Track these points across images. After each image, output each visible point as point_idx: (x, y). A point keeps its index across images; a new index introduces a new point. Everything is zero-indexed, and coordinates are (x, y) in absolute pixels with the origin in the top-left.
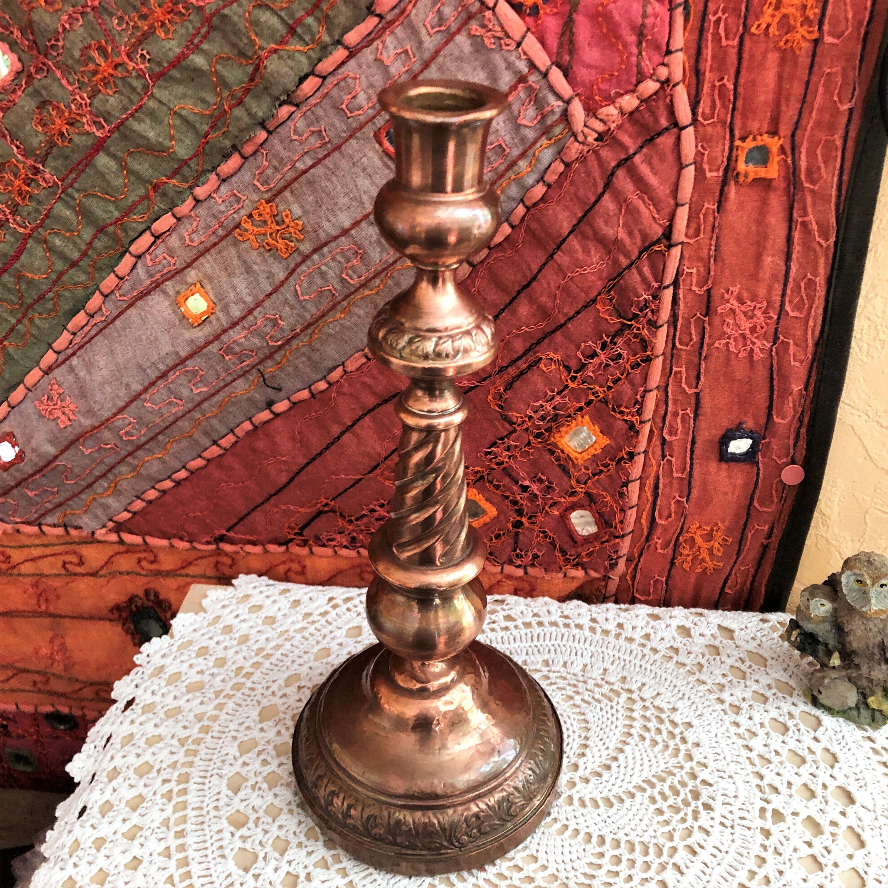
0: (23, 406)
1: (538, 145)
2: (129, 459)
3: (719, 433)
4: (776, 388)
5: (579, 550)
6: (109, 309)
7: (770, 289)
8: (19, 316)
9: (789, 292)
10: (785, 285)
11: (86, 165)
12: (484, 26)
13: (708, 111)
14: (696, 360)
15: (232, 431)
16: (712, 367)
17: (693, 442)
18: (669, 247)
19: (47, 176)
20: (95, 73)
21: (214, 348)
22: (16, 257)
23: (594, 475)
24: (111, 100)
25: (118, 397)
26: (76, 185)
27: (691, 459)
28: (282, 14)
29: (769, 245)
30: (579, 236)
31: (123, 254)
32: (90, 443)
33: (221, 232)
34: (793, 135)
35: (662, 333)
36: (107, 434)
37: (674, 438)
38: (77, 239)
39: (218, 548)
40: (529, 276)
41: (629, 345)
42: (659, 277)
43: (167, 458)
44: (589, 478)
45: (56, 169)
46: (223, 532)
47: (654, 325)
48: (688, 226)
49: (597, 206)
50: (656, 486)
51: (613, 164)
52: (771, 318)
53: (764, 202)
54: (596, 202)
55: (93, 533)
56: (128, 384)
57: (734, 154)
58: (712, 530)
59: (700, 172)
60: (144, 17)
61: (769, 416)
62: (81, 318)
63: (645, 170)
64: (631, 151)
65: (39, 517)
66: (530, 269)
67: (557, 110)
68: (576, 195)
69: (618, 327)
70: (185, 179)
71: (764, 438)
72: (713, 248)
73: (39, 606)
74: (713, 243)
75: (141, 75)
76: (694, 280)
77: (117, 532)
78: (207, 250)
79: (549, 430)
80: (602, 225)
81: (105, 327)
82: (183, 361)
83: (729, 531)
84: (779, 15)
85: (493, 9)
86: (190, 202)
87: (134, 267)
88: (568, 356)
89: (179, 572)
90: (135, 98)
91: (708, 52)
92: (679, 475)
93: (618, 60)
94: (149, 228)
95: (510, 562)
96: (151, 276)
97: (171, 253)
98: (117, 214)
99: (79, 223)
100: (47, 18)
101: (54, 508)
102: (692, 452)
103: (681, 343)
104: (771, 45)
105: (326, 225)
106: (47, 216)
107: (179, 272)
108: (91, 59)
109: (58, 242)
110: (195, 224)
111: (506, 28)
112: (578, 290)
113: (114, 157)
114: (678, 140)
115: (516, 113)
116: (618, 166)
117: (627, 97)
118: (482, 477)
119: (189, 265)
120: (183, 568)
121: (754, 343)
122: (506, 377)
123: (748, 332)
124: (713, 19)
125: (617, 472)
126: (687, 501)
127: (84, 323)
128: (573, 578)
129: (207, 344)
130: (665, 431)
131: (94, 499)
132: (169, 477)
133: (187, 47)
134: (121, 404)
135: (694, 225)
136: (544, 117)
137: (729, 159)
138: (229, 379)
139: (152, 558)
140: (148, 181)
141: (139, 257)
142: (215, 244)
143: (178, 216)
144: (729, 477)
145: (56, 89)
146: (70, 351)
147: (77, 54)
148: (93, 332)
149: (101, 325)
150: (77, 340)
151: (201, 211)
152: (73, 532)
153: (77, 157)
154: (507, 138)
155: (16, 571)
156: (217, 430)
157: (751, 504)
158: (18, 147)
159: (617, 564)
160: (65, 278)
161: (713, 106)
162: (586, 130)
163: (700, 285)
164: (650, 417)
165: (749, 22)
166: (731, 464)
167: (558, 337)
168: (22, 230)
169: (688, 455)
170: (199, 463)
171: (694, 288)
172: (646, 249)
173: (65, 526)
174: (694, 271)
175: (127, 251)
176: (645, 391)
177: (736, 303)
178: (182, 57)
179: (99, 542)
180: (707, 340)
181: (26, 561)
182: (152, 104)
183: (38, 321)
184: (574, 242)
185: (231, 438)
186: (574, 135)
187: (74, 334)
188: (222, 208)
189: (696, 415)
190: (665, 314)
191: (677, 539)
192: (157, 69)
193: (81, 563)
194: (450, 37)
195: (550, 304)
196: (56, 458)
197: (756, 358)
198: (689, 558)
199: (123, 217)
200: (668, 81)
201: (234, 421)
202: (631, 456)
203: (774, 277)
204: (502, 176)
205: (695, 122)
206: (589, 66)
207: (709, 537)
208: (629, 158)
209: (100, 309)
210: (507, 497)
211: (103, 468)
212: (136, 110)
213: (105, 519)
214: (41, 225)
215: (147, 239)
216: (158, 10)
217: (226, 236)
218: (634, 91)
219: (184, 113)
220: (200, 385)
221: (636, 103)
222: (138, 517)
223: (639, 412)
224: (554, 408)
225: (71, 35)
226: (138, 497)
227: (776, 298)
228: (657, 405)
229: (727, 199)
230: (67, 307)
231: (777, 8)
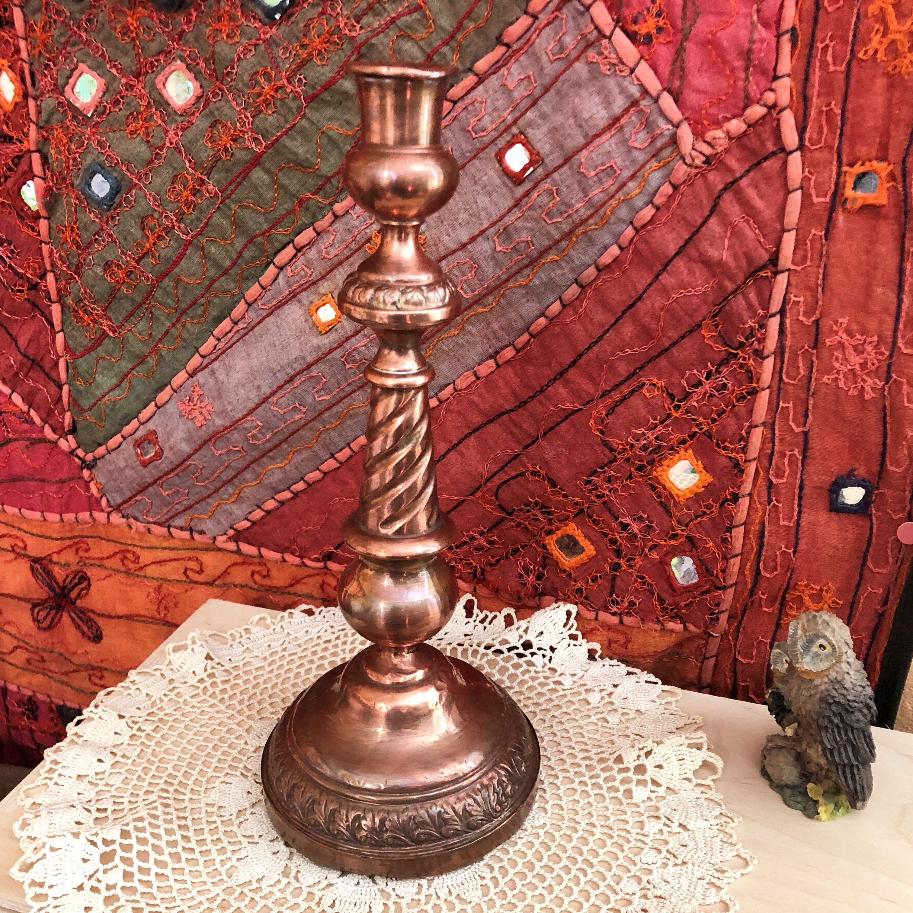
0: (168, 406)
1: (647, 167)
2: (254, 466)
3: (829, 479)
4: (889, 432)
5: (677, 599)
6: (252, 316)
7: (881, 323)
8: (174, 320)
9: (901, 326)
10: (897, 319)
11: (244, 178)
12: (600, 54)
13: (815, 136)
14: (803, 396)
15: (349, 445)
16: (820, 404)
17: (801, 488)
18: (776, 274)
19: (211, 187)
20: (259, 95)
21: (337, 354)
22: (177, 263)
23: (697, 517)
24: (270, 119)
25: (249, 399)
26: (233, 196)
27: (799, 506)
28: (422, 43)
29: (879, 274)
30: (686, 258)
31: (268, 265)
32: (219, 444)
33: (354, 246)
34: (904, 162)
35: (769, 364)
36: (236, 436)
37: (781, 481)
38: (229, 247)
39: (326, 567)
40: (635, 295)
41: (734, 376)
42: (766, 304)
43: (288, 468)
44: (691, 520)
45: (218, 181)
46: (332, 549)
47: (759, 355)
48: (794, 253)
49: (703, 229)
50: (762, 535)
51: (721, 187)
52: (882, 354)
53: (874, 229)
54: (703, 223)
55: (215, 539)
56: (259, 386)
57: (842, 179)
58: (821, 590)
59: (806, 196)
60: (303, 46)
61: (883, 463)
62: (226, 324)
63: (751, 193)
64: (738, 175)
65: (170, 519)
66: (635, 289)
67: (666, 133)
68: (684, 218)
69: (723, 355)
70: (326, 197)
71: (877, 488)
72: (821, 276)
73: (159, 612)
74: (821, 271)
75: (297, 97)
76: (802, 309)
77: (236, 541)
78: (340, 263)
79: (651, 463)
80: (707, 247)
81: (246, 334)
82: (309, 366)
83: (839, 592)
84: (886, 41)
85: (610, 38)
86: (329, 217)
87: (276, 278)
88: (672, 384)
89: (287, 590)
90: (290, 117)
91: (816, 78)
92: (786, 523)
93: (726, 84)
94: (292, 241)
95: (606, 608)
96: (290, 286)
97: (308, 264)
98: (266, 226)
99: (233, 233)
100: (227, 49)
101: (184, 511)
102: (800, 498)
103: (788, 377)
104: (880, 71)
105: (446, 238)
106: (206, 224)
107: (314, 283)
108: (257, 83)
109: (213, 249)
110: (332, 238)
111: (621, 55)
112: (682, 313)
113: (268, 171)
114: (785, 164)
115: (627, 136)
116: (725, 189)
117: (734, 122)
118: (582, 511)
119: (323, 277)
120: (292, 585)
121: (864, 381)
122: (609, 401)
123: (857, 367)
124: (820, 46)
125: (720, 514)
126: (794, 552)
127: (228, 329)
128: (672, 631)
129: (331, 351)
130: (771, 472)
131: (219, 505)
132: (289, 488)
133: (338, 73)
134: (251, 405)
135: (800, 253)
136: (654, 139)
137: (837, 184)
138: (349, 389)
139: (265, 573)
140: (294, 196)
141: (281, 268)
142: (348, 257)
143: (318, 230)
144: (840, 530)
145: (226, 110)
146: (213, 356)
147: (246, 78)
148: (235, 339)
149: (242, 332)
150: (221, 345)
151: (339, 226)
152: (197, 536)
153: (237, 170)
154: (619, 161)
155: (141, 573)
156: (334, 444)
157: (864, 564)
158: (190, 161)
159: (717, 619)
160: (216, 284)
161: (820, 132)
162: (694, 153)
163: (808, 314)
164: (756, 455)
165: (856, 48)
166: (842, 515)
167: (663, 362)
168: (184, 237)
169: (796, 502)
170: (316, 475)
171: (801, 318)
172: (752, 275)
173: (191, 530)
174: (801, 299)
175: (272, 262)
176: (751, 427)
177: (845, 336)
178: (333, 81)
179: (220, 550)
180: (815, 375)
181: (153, 563)
182: (304, 123)
183: (189, 325)
184: (680, 264)
185: (347, 452)
186: (683, 158)
187: (219, 340)
188: (357, 223)
189: (805, 457)
190: (771, 344)
191: (784, 598)
192: (311, 92)
193: (201, 571)
194: (570, 65)
195: (653, 326)
196: (189, 456)
197: (867, 397)
199: (270, 228)
200: (775, 105)
201: (351, 435)
202: (736, 498)
203: (886, 310)
204: (613, 196)
205: (801, 147)
206: (699, 91)
207: (818, 598)
208: (735, 181)
209: (243, 317)
210: (606, 535)
211: (231, 473)
212: (290, 129)
213: (227, 526)
214: (200, 233)
215: (290, 251)
216: (317, 40)
217: (359, 249)
218: (741, 116)
219: (330, 133)
220: (322, 393)
221: (744, 127)
222: (255, 527)
223: (744, 450)
224: (657, 438)
225: (245, 63)
226: (259, 507)
227: (889, 333)
228: (763, 443)
229: (834, 226)
230: (215, 314)
231: (884, 35)
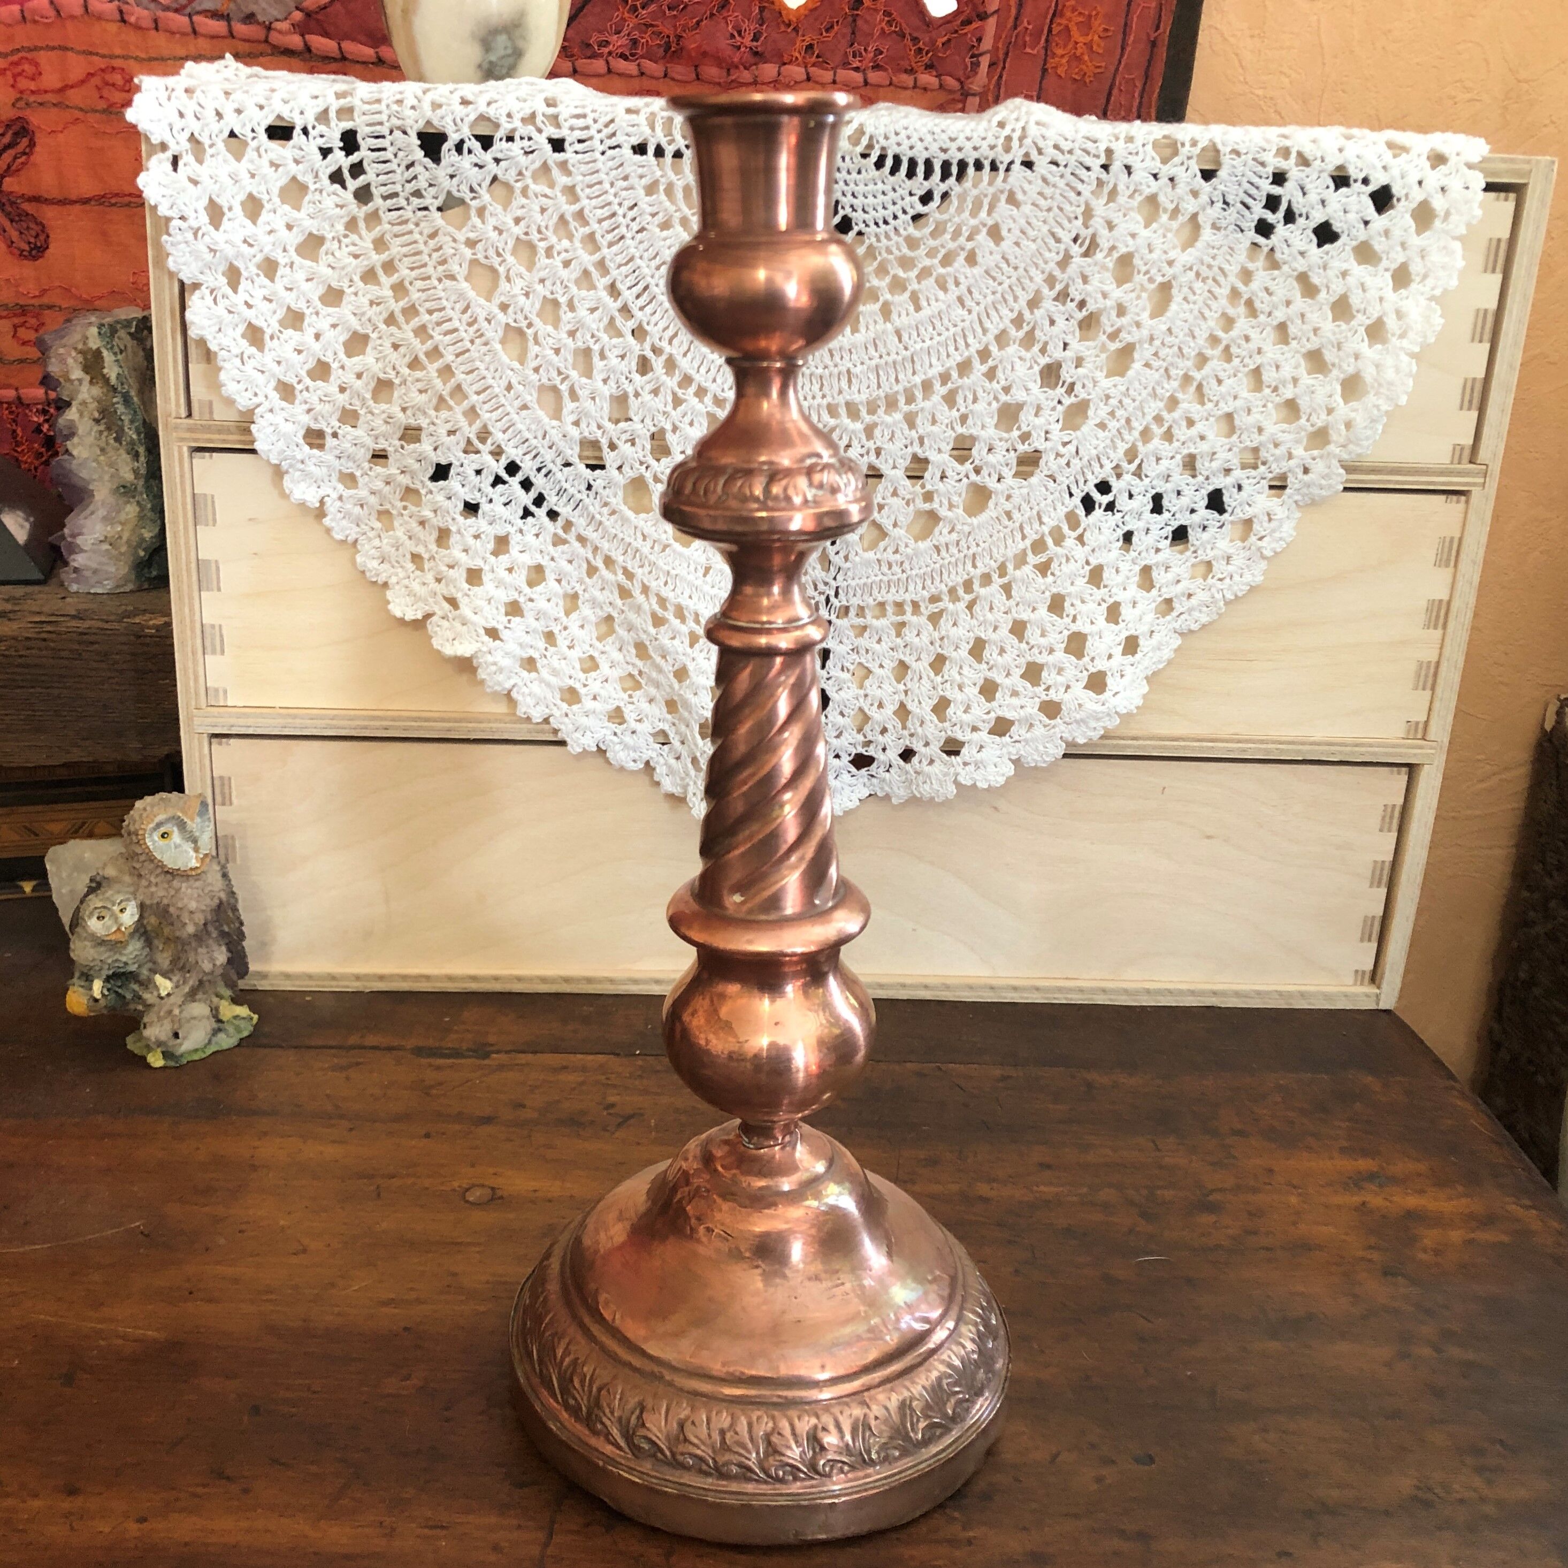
77: (304, 32)
83: (1110, 17)
95: (846, 65)
159: (978, 64)
173: (230, 17)
191: (1050, 31)
198: (1064, 61)
207: (1086, 26)
